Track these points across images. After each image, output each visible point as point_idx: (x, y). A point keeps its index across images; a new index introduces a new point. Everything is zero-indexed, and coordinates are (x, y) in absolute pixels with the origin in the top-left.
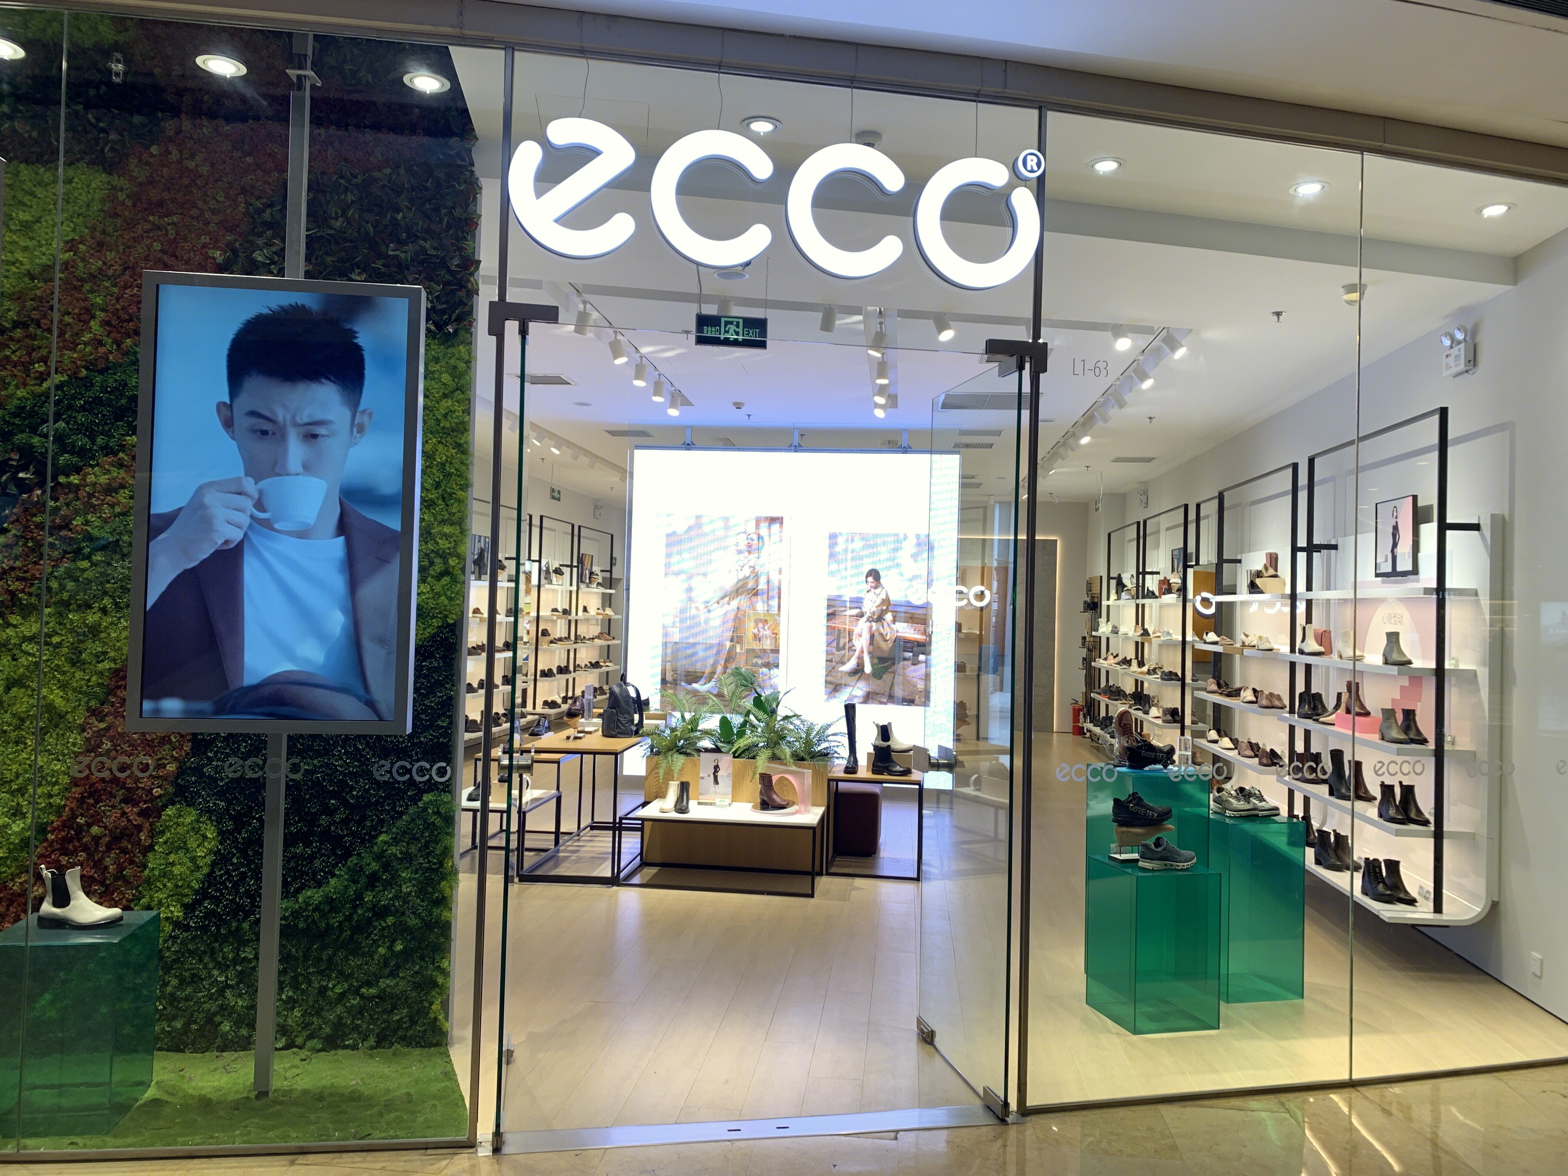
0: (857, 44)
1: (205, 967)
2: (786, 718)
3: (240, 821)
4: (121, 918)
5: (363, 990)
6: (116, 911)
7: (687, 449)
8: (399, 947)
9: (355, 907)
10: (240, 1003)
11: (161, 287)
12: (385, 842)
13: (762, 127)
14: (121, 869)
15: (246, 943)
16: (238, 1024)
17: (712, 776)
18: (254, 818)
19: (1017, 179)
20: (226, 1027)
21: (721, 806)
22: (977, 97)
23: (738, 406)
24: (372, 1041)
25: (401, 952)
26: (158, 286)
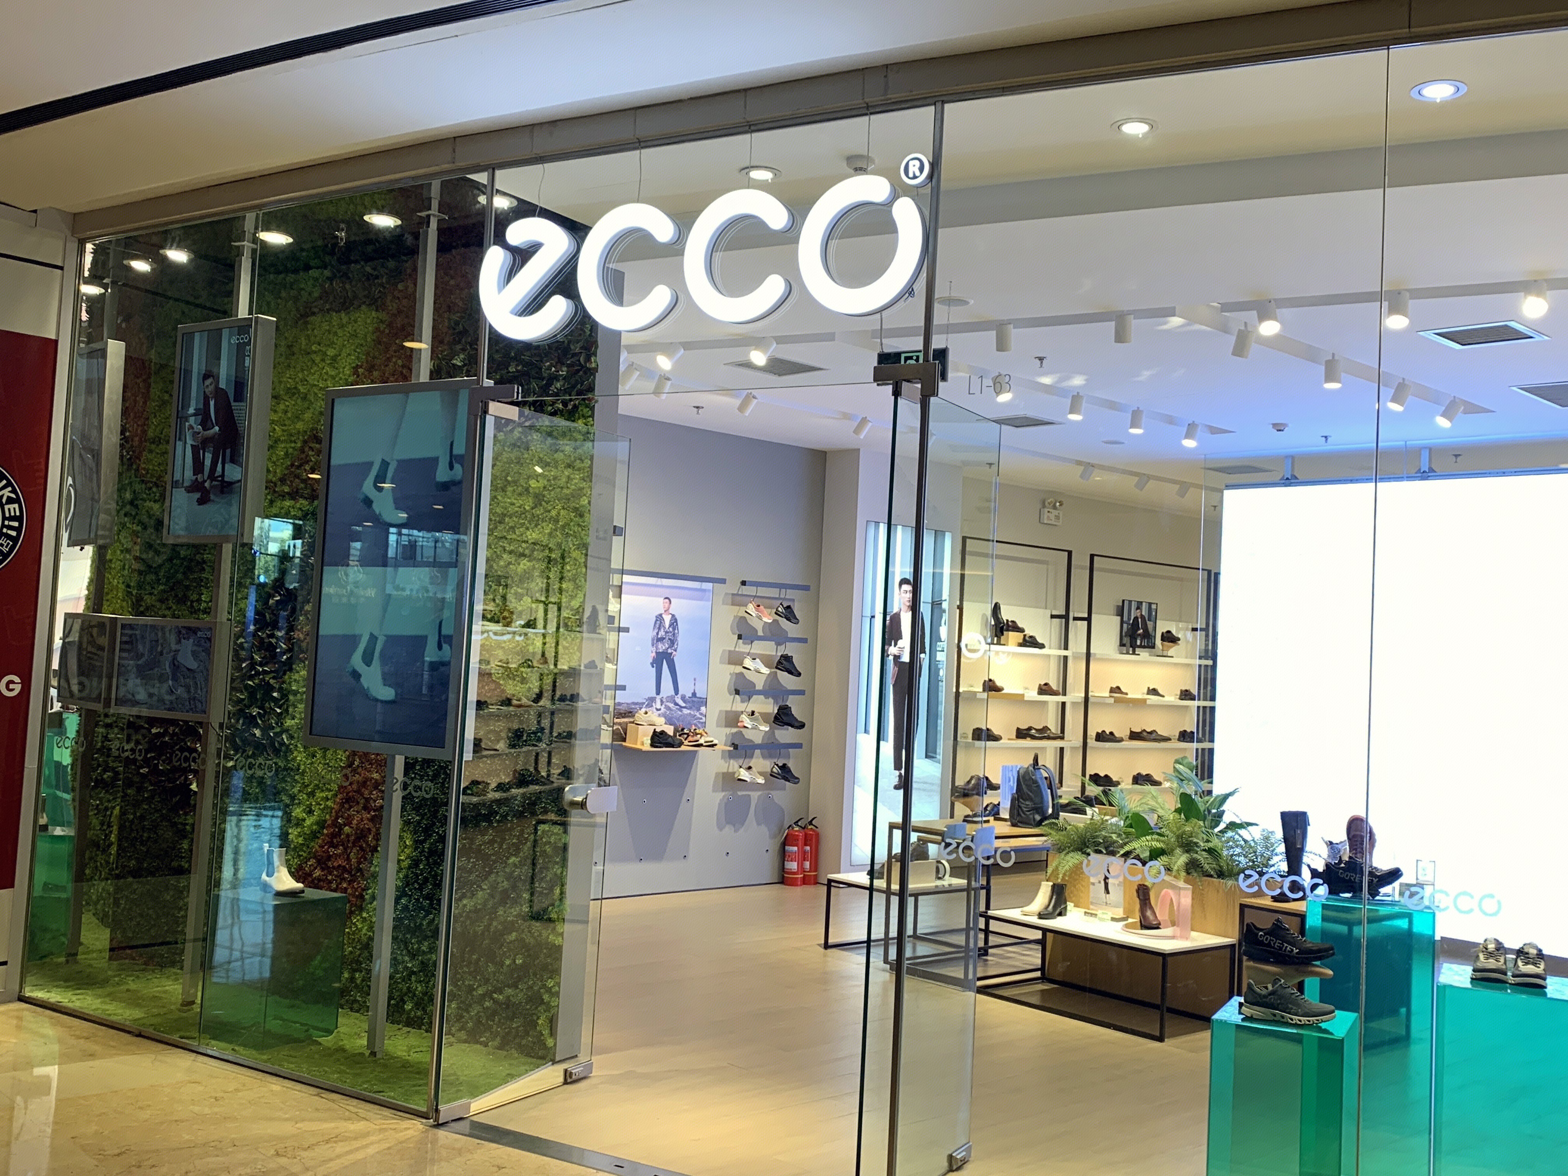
0: (745, 90)
1: (401, 954)
2: (1232, 826)
3: (428, 831)
4: (303, 892)
5: (495, 996)
6: (300, 885)
7: (1286, 485)
8: (519, 962)
9: (491, 920)
10: (419, 989)
11: (337, 401)
12: (515, 865)
13: (758, 175)
14: (359, 863)
15: (426, 938)
16: (417, 1005)
17: (1103, 882)
18: (435, 832)
19: (898, 190)
20: (408, 1006)
21: (1101, 919)
22: (868, 110)
23: (1279, 428)
24: (496, 1043)
25: (522, 965)
26: (333, 401)
